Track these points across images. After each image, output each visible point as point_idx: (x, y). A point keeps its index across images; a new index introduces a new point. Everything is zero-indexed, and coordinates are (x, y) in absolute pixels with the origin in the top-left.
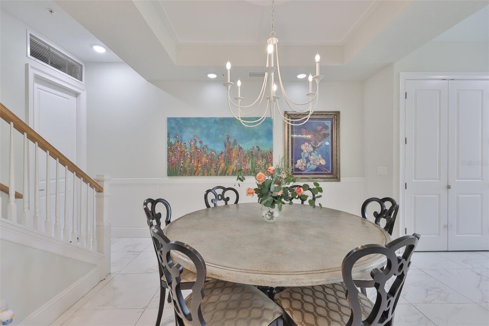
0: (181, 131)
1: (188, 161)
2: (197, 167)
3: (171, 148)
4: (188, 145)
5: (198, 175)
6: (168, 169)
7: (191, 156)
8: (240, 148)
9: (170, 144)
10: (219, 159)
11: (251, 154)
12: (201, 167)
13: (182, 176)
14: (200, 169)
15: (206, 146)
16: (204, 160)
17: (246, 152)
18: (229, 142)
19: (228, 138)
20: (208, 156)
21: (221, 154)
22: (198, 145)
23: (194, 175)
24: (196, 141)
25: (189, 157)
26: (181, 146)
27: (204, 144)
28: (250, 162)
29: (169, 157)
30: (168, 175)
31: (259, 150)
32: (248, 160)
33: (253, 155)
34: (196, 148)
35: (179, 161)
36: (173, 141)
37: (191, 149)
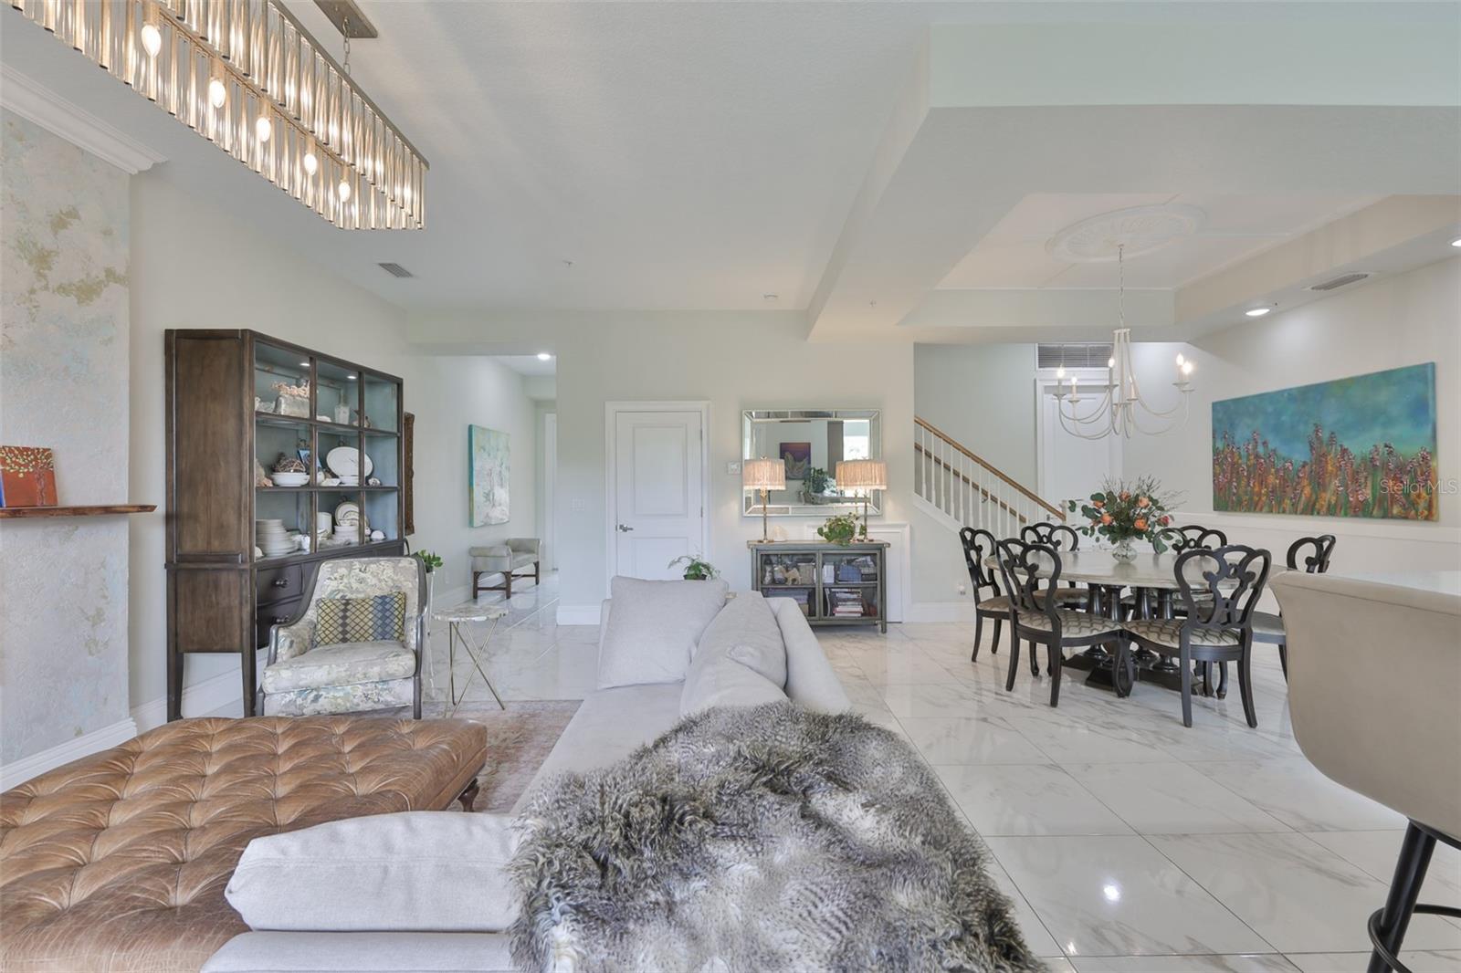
0: (1232, 425)
1: (1243, 483)
2: (1259, 494)
3: (1218, 458)
4: (1243, 453)
5: (1261, 510)
6: (1215, 496)
7: (1249, 474)
8: (1344, 451)
9: (1216, 452)
10: (1299, 477)
11: (1371, 464)
12: (1267, 494)
13: (1235, 511)
14: (1264, 498)
15: (1274, 451)
16: (1272, 480)
17: (1358, 461)
18: (1319, 438)
19: (1318, 431)
20: (1277, 471)
21: (1304, 467)
22: (1261, 450)
23: (1255, 511)
24: (1256, 442)
25: (1245, 474)
26: (1232, 453)
27: (1271, 446)
28: (1369, 484)
29: (1215, 475)
30: (1215, 510)
31: (1390, 453)
32: (1363, 480)
33: (1375, 466)
34: (1257, 456)
35: (1230, 482)
36: (1220, 445)
37: (1248, 459)
